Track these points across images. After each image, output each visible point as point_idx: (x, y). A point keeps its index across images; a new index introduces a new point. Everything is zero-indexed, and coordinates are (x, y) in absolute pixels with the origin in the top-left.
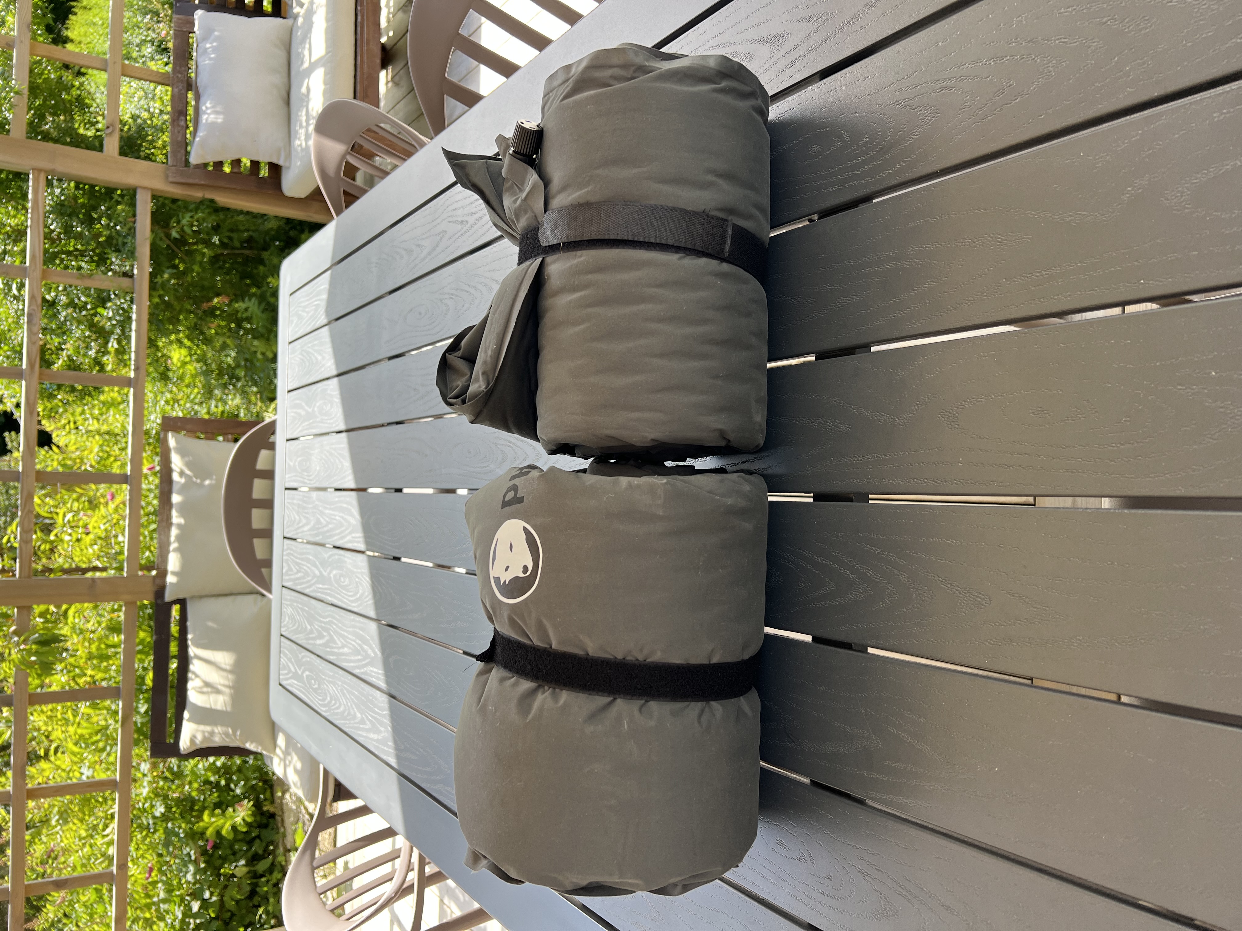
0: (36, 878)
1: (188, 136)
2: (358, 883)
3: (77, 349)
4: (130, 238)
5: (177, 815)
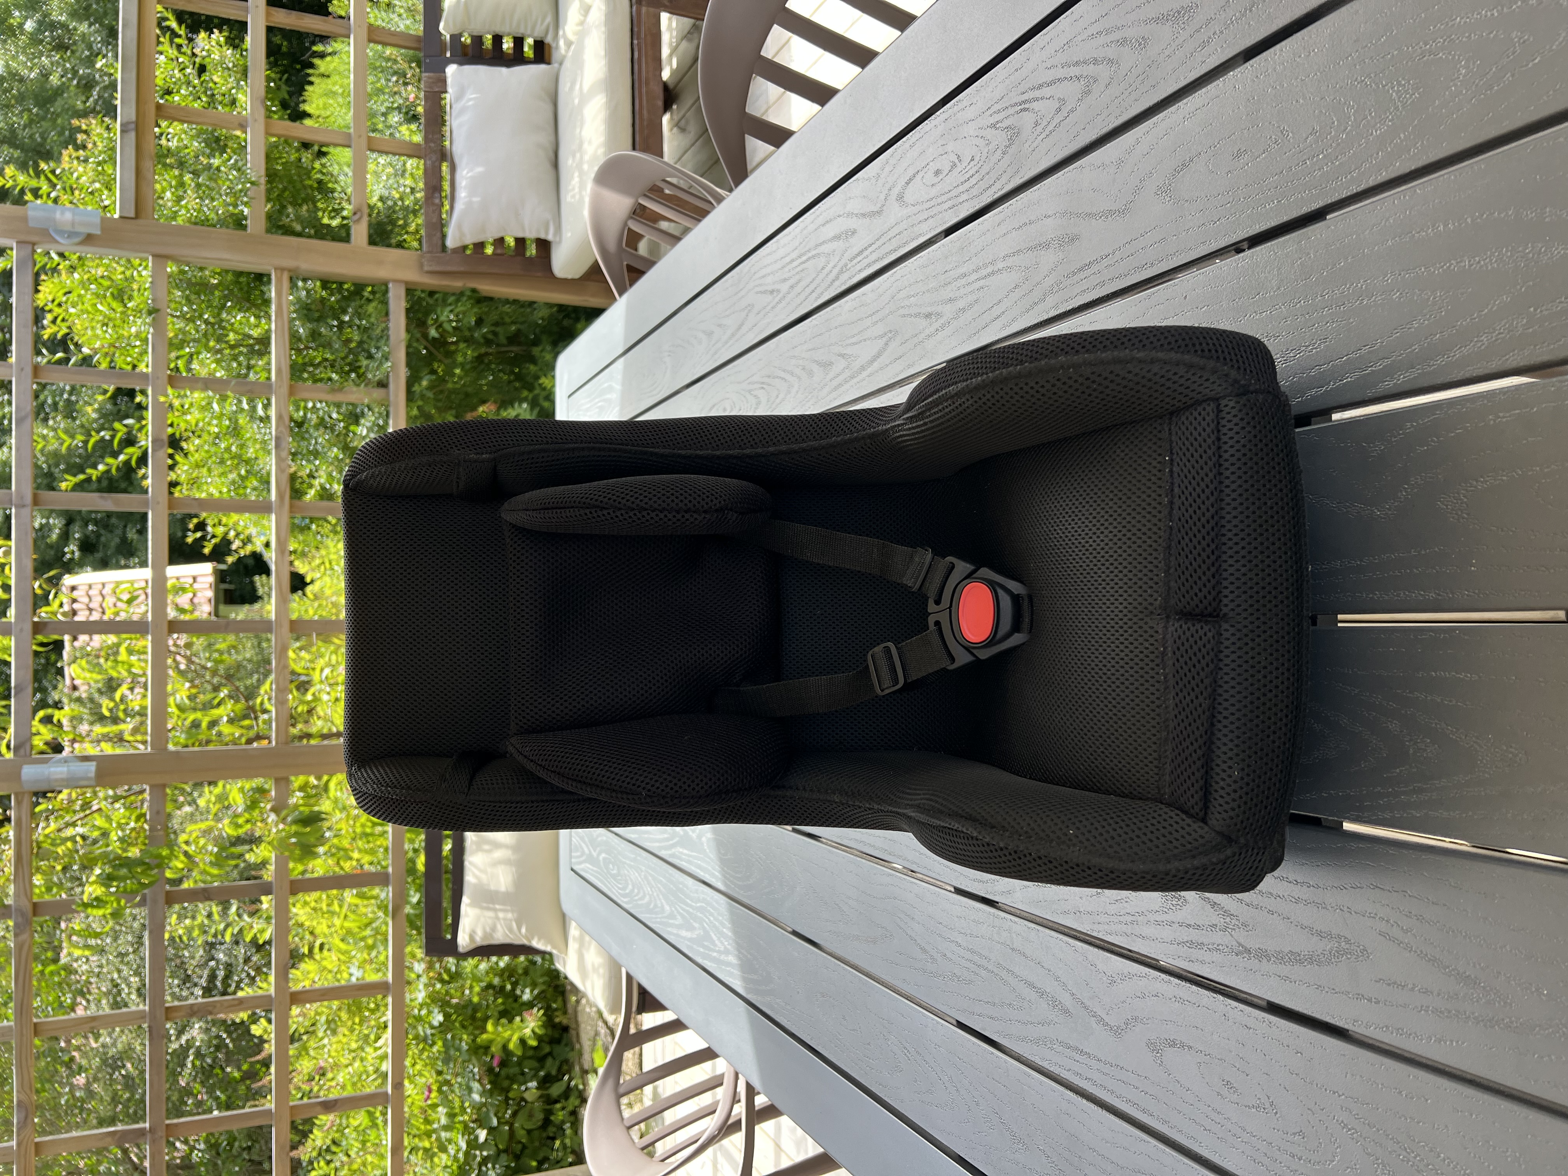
0: (302, 1098)
1: (444, 216)
2: (671, 1116)
3: (330, 475)
4: (383, 342)
5: (457, 1024)
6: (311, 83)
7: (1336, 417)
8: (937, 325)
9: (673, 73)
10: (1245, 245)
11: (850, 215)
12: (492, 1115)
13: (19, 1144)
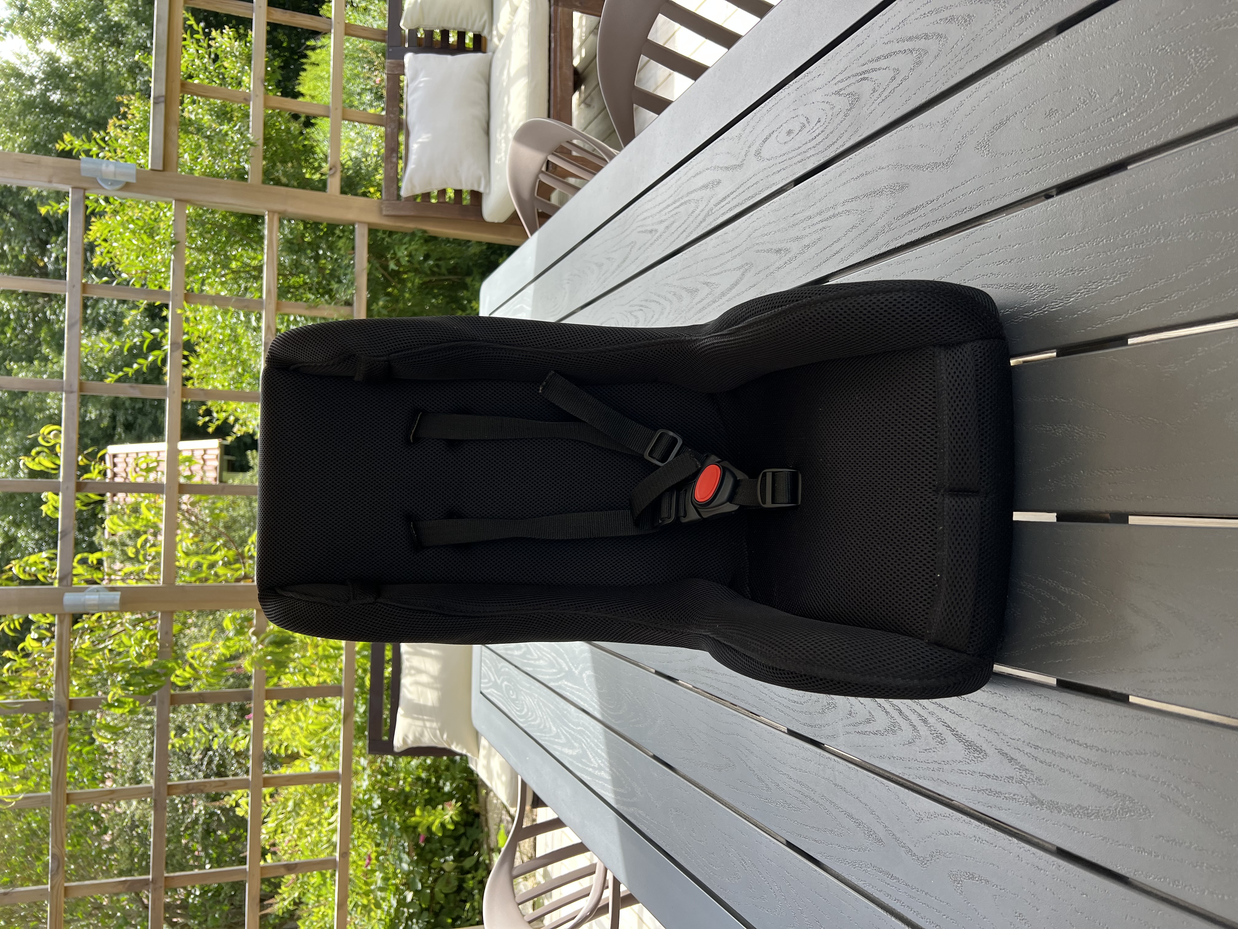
4: (350, 270)
5: (392, 808)
6: (304, 70)
7: (1130, 341)
8: (786, 258)
9: (582, 60)
10: (1054, 192)
11: (716, 168)
12: (417, 880)
13: (52, 888)
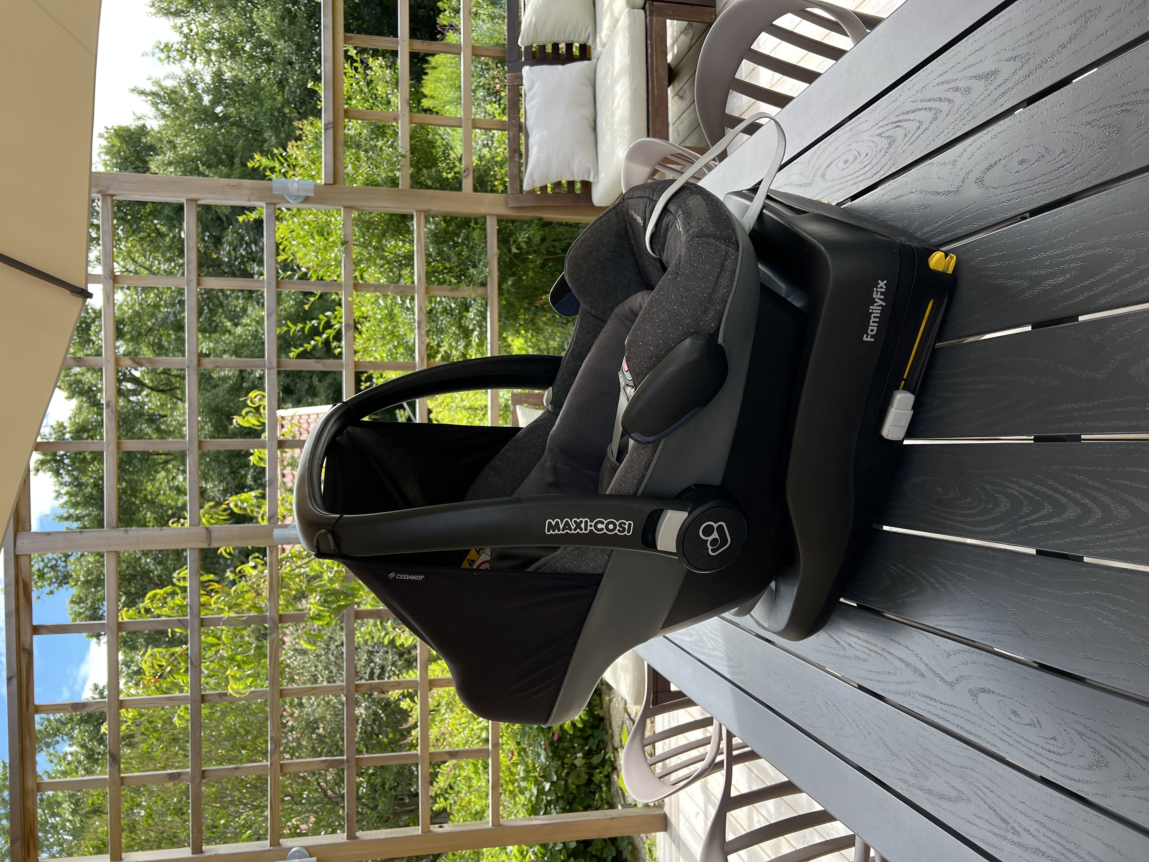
1: (522, 169)
3: (450, 344)
4: (483, 256)
6: (426, 74)
7: (1081, 318)
9: (675, 56)
10: (1027, 215)
12: (553, 773)
13: (271, 764)
